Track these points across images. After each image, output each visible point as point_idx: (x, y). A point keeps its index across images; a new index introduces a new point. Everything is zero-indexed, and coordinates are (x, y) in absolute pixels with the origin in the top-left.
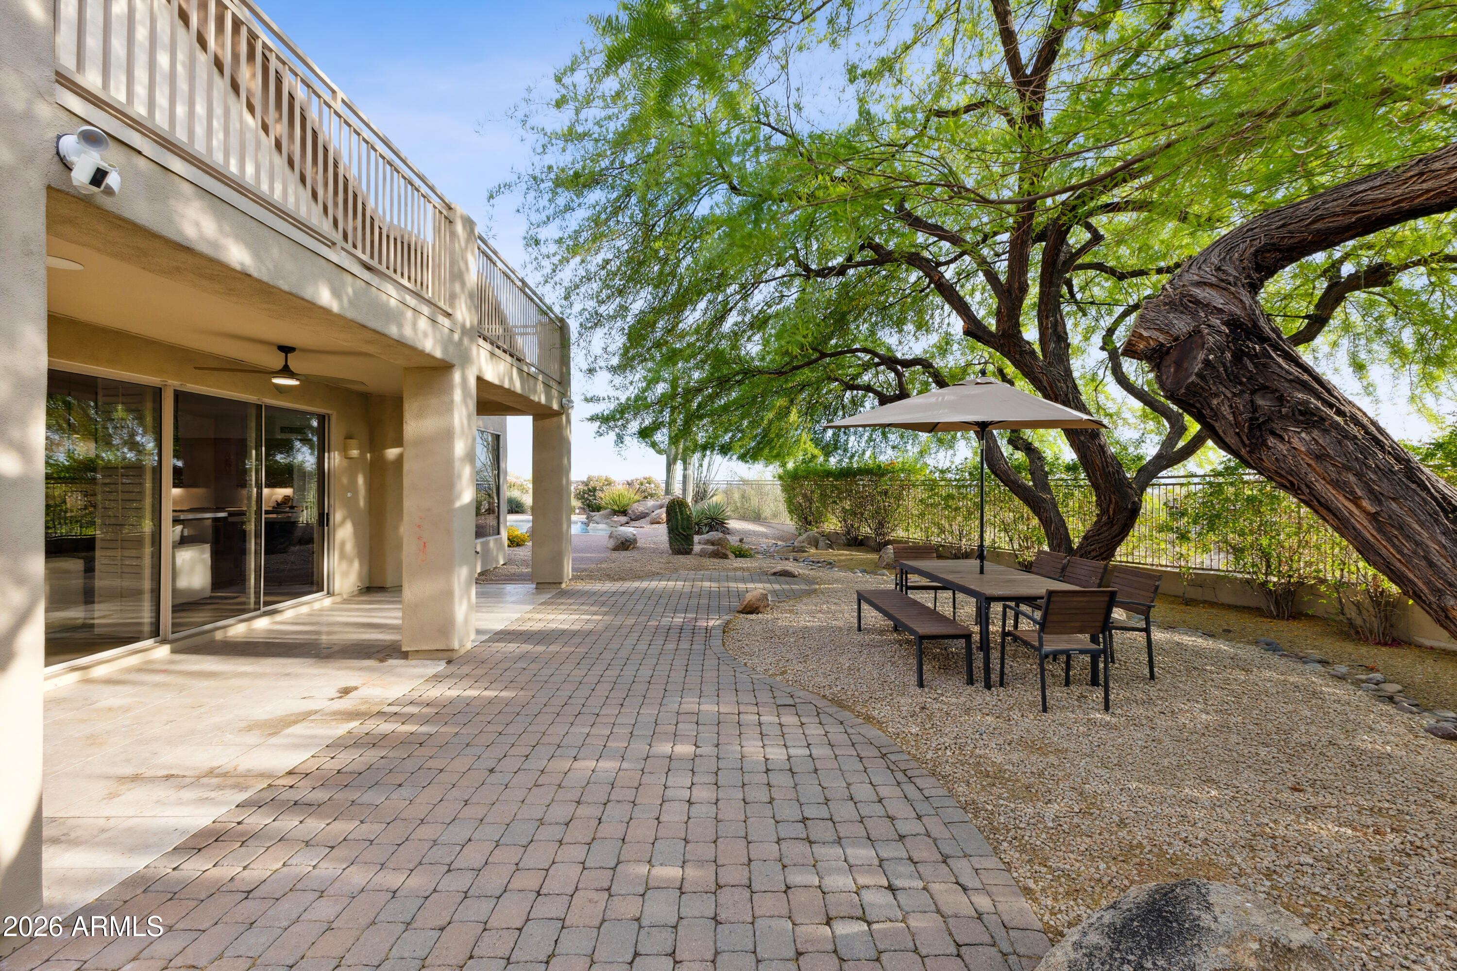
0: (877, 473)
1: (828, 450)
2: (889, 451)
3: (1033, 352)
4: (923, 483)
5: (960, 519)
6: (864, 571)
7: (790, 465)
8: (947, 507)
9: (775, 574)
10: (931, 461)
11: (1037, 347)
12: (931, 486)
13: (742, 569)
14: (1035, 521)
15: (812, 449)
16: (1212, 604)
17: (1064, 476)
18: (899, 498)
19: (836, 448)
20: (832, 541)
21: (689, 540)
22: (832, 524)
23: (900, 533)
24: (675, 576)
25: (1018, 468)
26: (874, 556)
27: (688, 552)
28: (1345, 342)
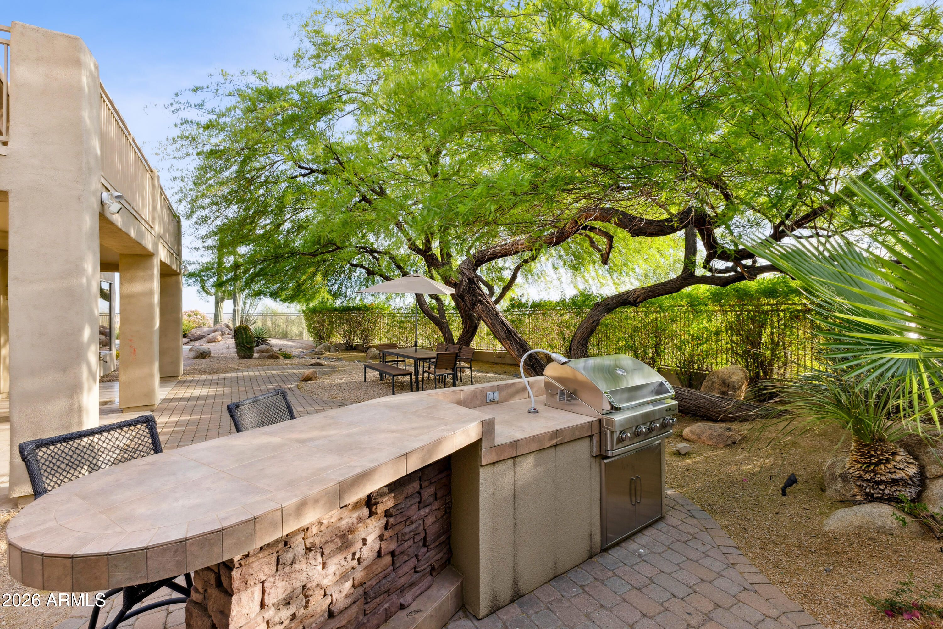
0: (362, 309)
1: (336, 295)
2: (370, 297)
3: (437, 259)
4: (389, 315)
5: (406, 333)
6: (359, 361)
7: (311, 305)
8: (401, 327)
9: (311, 365)
10: (392, 303)
11: (439, 256)
12: (392, 316)
13: (289, 364)
14: (440, 333)
15: (326, 295)
16: (503, 364)
17: (452, 312)
18: (375, 322)
19: (340, 295)
20: (338, 347)
21: (251, 350)
22: (337, 339)
23: (377, 342)
24: (249, 369)
25: (433, 308)
26: (364, 354)
27: (250, 357)
28: (550, 259)
